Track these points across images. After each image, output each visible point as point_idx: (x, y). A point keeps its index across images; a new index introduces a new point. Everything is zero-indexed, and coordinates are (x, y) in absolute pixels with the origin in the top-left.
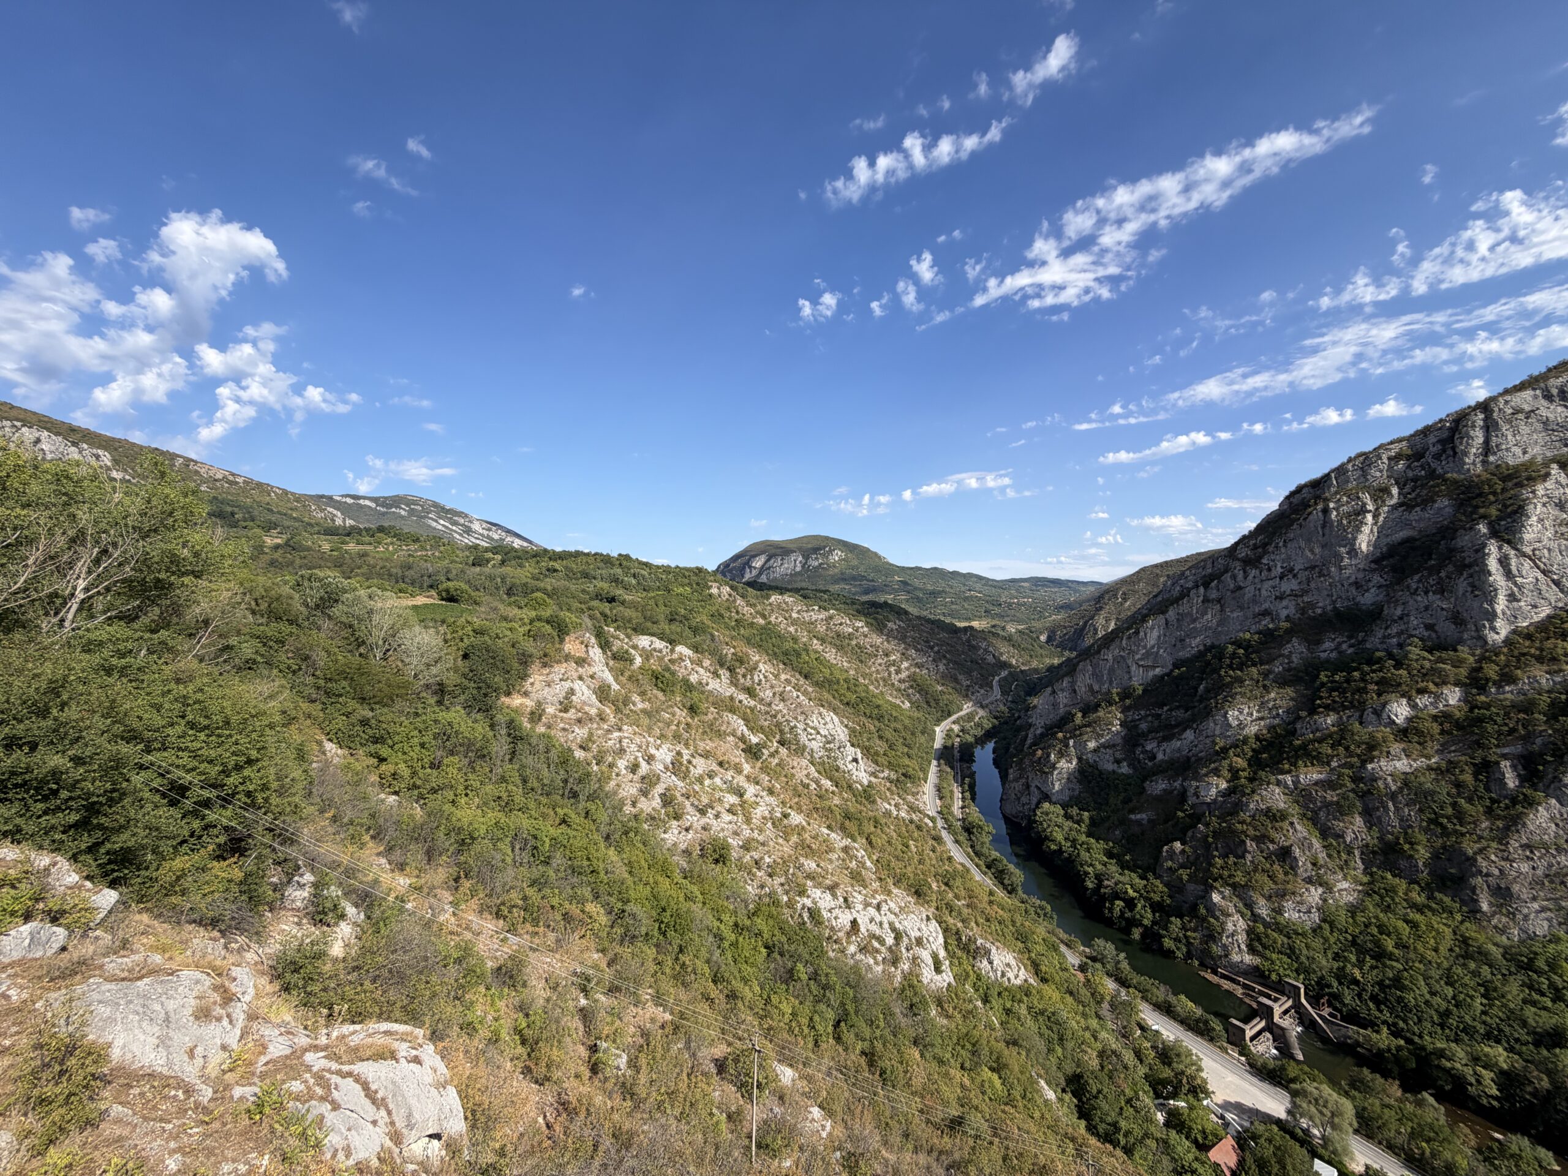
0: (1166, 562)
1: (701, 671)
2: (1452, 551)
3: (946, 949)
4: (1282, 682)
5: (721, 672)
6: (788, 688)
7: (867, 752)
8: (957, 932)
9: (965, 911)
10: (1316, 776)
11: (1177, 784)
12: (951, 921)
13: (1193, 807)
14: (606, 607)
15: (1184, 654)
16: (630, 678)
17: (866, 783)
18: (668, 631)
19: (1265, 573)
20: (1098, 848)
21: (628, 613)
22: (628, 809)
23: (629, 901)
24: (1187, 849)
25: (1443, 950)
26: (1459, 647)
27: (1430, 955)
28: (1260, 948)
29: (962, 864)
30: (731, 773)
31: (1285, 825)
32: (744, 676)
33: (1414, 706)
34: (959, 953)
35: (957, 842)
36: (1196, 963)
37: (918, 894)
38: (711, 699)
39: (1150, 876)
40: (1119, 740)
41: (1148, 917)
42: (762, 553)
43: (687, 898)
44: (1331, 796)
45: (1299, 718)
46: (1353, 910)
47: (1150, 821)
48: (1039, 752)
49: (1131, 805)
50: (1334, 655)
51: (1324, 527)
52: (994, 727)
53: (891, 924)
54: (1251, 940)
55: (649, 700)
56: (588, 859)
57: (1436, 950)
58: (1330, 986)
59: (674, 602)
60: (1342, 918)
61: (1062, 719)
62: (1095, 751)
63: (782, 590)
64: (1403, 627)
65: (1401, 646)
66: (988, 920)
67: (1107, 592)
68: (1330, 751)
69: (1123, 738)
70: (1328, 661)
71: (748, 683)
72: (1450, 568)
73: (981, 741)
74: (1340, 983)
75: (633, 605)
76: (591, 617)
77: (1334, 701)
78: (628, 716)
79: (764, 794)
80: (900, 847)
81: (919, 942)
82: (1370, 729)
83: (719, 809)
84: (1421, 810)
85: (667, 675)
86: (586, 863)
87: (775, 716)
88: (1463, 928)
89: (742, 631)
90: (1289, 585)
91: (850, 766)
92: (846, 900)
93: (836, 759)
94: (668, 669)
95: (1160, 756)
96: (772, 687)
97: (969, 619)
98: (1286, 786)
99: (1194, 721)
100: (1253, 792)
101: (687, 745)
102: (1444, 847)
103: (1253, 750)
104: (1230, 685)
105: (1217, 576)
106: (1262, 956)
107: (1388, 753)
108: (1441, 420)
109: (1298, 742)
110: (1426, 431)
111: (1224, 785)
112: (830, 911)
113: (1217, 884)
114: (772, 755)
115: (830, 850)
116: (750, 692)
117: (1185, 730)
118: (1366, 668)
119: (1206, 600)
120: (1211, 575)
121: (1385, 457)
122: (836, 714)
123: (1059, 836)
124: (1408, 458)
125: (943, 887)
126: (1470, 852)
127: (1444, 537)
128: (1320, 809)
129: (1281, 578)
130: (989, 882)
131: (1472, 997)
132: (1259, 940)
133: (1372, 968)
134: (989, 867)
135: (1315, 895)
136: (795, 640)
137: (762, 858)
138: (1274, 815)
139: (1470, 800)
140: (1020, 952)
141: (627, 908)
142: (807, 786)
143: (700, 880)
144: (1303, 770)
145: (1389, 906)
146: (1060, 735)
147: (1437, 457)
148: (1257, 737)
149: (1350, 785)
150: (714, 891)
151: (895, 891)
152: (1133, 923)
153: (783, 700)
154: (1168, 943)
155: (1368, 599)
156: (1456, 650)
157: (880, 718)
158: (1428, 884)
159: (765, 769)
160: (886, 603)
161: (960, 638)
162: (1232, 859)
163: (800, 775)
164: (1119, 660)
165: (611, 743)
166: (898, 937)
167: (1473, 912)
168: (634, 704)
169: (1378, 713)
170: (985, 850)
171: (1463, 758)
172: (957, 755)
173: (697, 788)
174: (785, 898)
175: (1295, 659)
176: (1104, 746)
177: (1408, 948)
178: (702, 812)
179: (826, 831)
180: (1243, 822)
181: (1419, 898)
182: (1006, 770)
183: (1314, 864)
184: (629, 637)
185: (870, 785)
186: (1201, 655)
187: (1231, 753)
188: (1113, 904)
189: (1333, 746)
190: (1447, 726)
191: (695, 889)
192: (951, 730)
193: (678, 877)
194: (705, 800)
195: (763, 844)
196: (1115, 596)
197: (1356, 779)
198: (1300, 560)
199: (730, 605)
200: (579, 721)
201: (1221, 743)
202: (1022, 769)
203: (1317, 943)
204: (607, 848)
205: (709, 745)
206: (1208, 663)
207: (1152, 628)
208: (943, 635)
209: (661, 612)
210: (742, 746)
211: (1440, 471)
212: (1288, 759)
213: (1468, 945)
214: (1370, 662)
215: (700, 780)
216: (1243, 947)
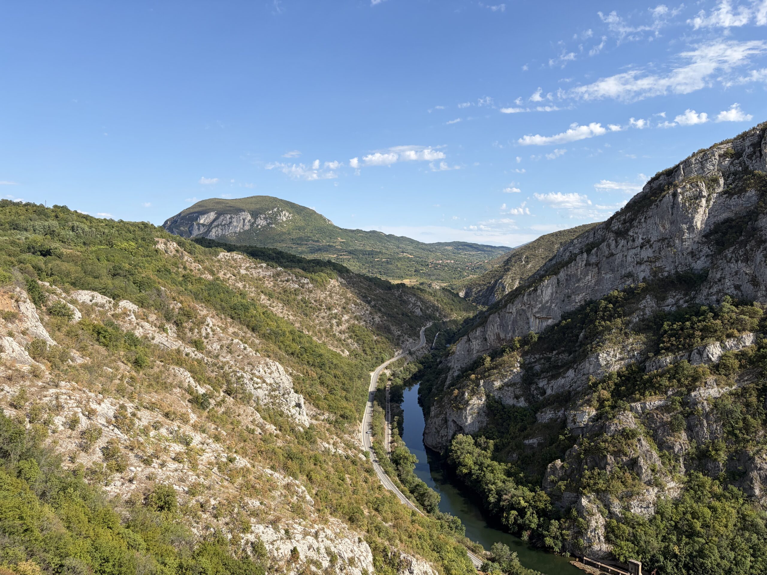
0: (560, 232)
1: (147, 325)
2: (755, 229)
3: (374, 565)
4: (638, 330)
5: (167, 326)
6: (236, 341)
7: (310, 397)
8: (384, 550)
9: (392, 531)
10: (657, 403)
11: (560, 414)
12: (379, 540)
13: (571, 431)
14: (40, 260)
15: (570, 308)
16: (68, 334)
17: (308, 425)
18: (111, 286)
19: (630, 243)
20: (500, 468)
21: (65, 266)
22: (66, 465)
23: (67, 555)
24: (565, 465)
25: (730, 525)
26: (755, 303)
27: (722, 530)
28: (613, 538)
29: (391, 492)
30: (176, 423)
31: (635, 441)
32: (191, 330)
33: (724, 348)
34: (385, 567)
35: (386, 472)
36: (568, 554)
37: (351, 520)
38: (157, 353)
39: (538, 488)
40: (518, 380)
41: (534, 521)
42: (213, 210)
43: (130, 546)
44: (667, 418)
45: (648, 358)
46: (676, 503)
47: (539, 444)
48: (456, 391)
49: (526, 432)
50: (674, 309)
51: (673, 207)
52: (420, 371)
53: (327, 549)
54: (608, 533)
55: (90, 355)
56: (21, 518)
57: (726, 526)
58: (658, 561)
59: (118, 257)
60: (669, 510)
61: (475, 362)
62: (500, 389)
63: (230, 249)
64: (721, 287)
65: (718, 301)
66: (410, 537)
67: (514, 255)
68: (667, 383)
69: (522, 377)
70: (669, 313)
71: (196, 336)
72: (753, 243)
73: (408, 383)
74: (665, 558)
75: (71, 259)
76: (21, 270)
77: (672, 345)
78: (66, 372)
79: (211, 441)
80: (337, 480)
81: (351, 561)
82: (695, 365)
83: (165, 457)
84: (724, 425)
85: (110, 329)
86: (18, 522)
87: (222, 368)
88: (743, 508)
89: (190, 287)
90: (646, 253)
91: (293, 411)
92: (287, 532)
93: (280, 405)
94: (112, 324)
95: (549, 392)
96: (220, 340)
97: (401, 277)
98: (637, 412)
99: (574, 362)
100: (614, 417)
101: (131, 398)
102: (736, 452)
103: (616, 384)
104: (602, 332)
105: (595, 245)
106: (616, 545)
107: (706, 383)
108: (754, 129)
109: (646, 377)
110: (744, 136)
111: (594, 413)
112: (272, 543)
113: (585, 491)
114: (219, 404)
115: (273, 488)
116: (197, 345)
117: (568, 370)
118: (695, 319)
119: (588, 264)
120: (592, 243)
121: (717, 154)
122: (282, 363)
123: (469, 461)
124: (732, 156)
125: (374, 513)
126: (751, 453)
127: (750, 219)
128: (659, 428)
129: (641, 248)
130: (412, 505)
131: (745, 557)
132: (613, 531)
133: (686, 544)
134: (412, 492)
135: (652, 494)
136: (243, 295)
137: (207, 501)
138: (627, 434)
139: (754, 416)
140: (436, 561)
141: (67, 562)
142: (252, 432)
143: (144, 527)
144: (649, 398)
145: (699, 498)
146: (473, 376)
147: (750, 157)
148: (619, 374)
149: (680, 409)
150: (158, 536)
151: (332, 519)
152: (522, 527)
153: (230, 352)
154: (549, 541)
155: (699, 265)
156: (752, 305)
157: (322, 366)
158: (724, 479)
159: (211, 418)
160: (329, 262)
161: (393, 294)
162: (597, 471)
163: (246, 421)
164: (521, 313)
165: (46, 400)
166: (333, 558)
167: (750, 497)
168: (73, 360)
169: (700, 353)
170: (409, 478)
171: (752, 385)
172: (388, 396)
173: (141, 439)
174: (230, 536)
175: (648, 311)
176: (507, 385)
177: (709, 527)
178: (147, 462)
179: (269, 471)
180: (605, 441)
181: (718, 490)
182: (429, 408)
183: (653, 470)
184: (67, 291)
185: (311, 427)
186: (582, 308)
187: (600, 386)
188: (509, 514)
189: (670, 379)
190: (743, 361)
191: (138, 537)
192: (384, 374)
193: (120, 527)
194: (150, 451)
195: (209, 488)
196: (520, 260)
197: (683, 404)
198: (655, 234)
199: (177, 261)
200: (10, 378)
201: (593, 379)
202: (441, 406)
203: (652, 531)
204: (42, 505)
205: (155, 397)
206: (587, 315)
207: (547, 287)
208: (379, 291)
209: (104, 267)
210: (189, 397)
211: (751, 168)
212: (639, 390)
213: (745, 520)
214: (698, 314)
215: (145, 431)
216: (602, 538)
